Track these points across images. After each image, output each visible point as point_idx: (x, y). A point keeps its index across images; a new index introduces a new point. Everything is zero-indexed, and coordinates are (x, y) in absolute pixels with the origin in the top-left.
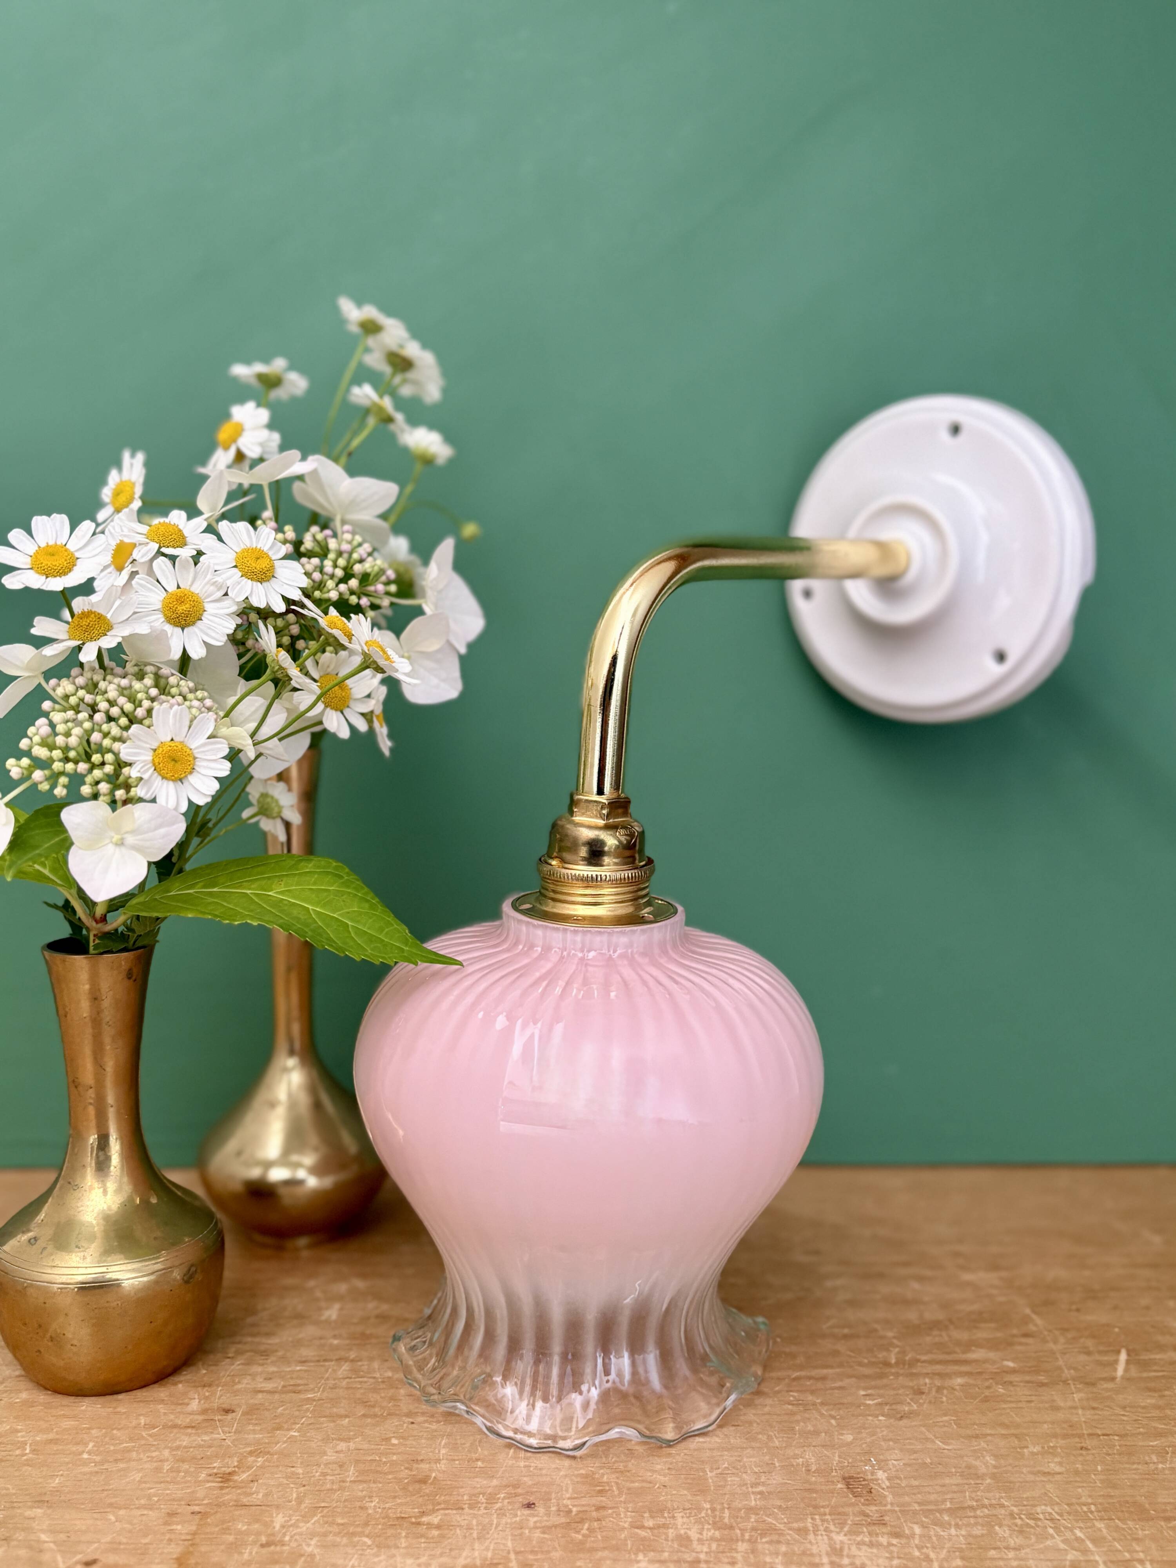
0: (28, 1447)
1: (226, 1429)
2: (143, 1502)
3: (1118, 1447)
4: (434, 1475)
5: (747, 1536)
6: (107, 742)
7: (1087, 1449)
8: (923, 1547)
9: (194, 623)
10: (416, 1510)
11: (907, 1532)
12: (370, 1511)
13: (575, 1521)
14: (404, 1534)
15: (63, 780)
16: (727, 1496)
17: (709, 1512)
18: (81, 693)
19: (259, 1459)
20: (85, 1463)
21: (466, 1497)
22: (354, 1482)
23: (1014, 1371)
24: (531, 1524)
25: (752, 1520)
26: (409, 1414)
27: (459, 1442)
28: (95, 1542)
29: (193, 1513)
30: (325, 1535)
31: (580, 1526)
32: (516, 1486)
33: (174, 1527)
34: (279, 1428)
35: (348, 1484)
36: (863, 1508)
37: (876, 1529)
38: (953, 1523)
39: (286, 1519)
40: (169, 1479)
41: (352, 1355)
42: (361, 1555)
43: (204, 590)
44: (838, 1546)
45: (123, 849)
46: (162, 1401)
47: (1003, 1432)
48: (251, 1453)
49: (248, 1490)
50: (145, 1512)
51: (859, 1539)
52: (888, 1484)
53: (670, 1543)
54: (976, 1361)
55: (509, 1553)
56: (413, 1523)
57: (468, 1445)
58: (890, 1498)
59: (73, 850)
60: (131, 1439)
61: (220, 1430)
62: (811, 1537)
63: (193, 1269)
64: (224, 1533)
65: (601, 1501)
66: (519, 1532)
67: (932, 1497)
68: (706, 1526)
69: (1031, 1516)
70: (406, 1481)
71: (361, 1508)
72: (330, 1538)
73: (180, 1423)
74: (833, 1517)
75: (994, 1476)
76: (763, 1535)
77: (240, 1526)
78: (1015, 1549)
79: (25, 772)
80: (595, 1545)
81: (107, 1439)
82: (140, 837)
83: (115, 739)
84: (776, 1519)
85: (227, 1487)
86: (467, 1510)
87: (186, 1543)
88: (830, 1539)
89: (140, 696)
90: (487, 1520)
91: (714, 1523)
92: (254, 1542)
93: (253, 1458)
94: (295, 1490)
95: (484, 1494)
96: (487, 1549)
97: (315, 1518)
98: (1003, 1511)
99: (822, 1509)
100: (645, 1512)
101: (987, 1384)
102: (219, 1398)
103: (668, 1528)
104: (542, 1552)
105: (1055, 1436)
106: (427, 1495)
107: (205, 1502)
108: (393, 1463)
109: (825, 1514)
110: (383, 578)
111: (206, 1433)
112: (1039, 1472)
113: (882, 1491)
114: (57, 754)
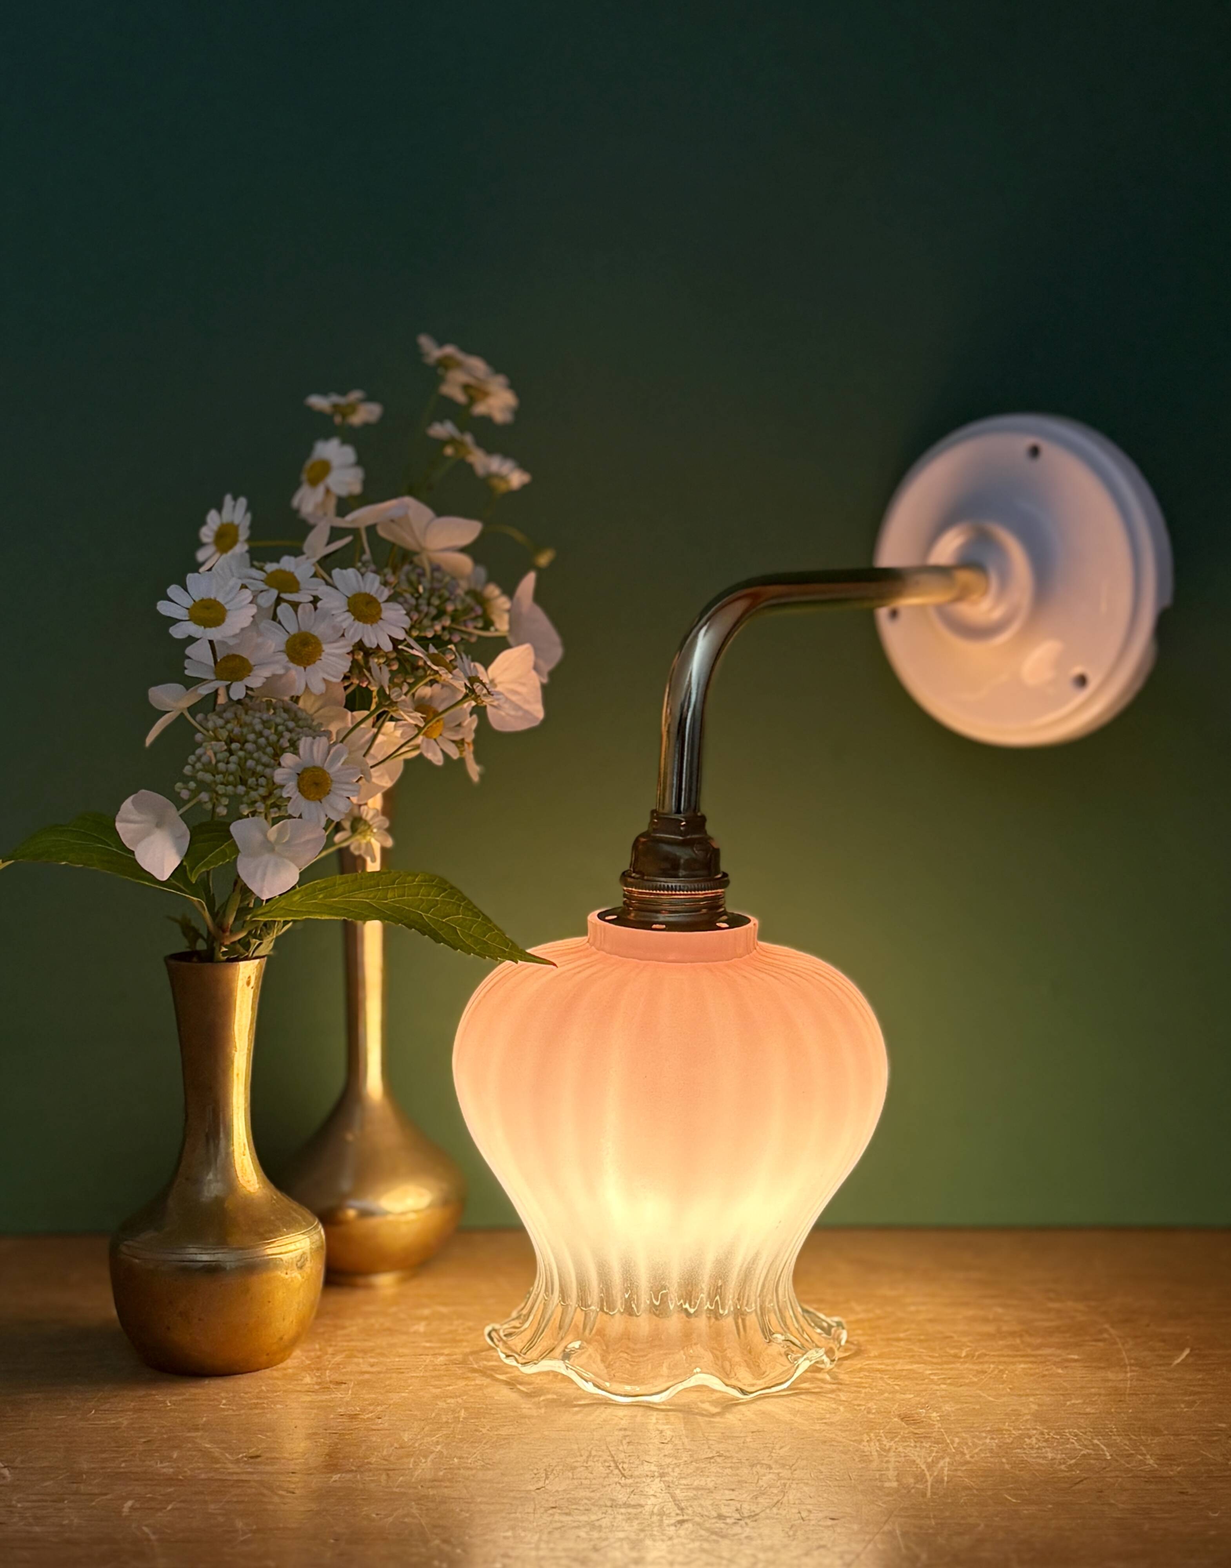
1: (343, 1392)
6: (259, 768)
9: (313, 662)
15: (225, 801)
19: (379, 1408)
36: (913, 1430)
37: (922, 1440)
43: (322, 632)
46: (277, 1378)
48: (370, 1404)
49: (376, 1422)
52: (938, 1419)
58: (938, 1425)
59: (240, 857)
61: (337, 1393)
62: (865, 1443)
63: (305, 1257)
67: (974, 1425)
74: (886, 1434)
79: (192, 793)
83: (266, 766)
85: (356, 1421)
94: (415, 1422)
102: (329, 1377)
114: (219, 778)
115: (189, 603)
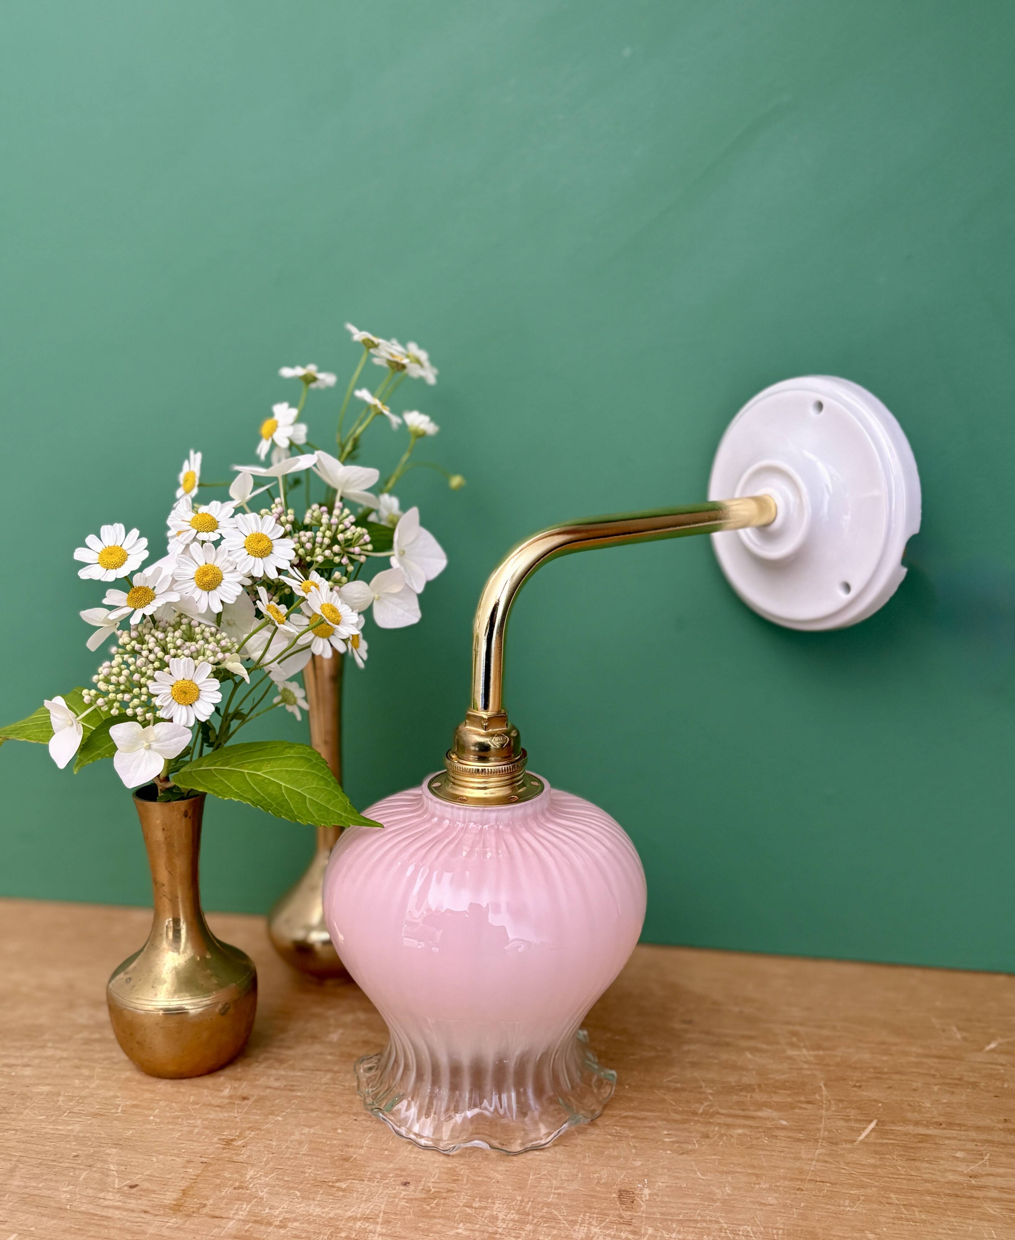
0: (120, 1109)
1: (240, 1110)
2: (175, 1152)
3: (825, 1192)
4: (355, 1156)
5: (535, 1221)
7: (802, 1190)
9: (215, 588)
10: (335, 1178)
11: (643, 1231)
12: (307, 1175)
13: (430, 1196)
14: (321, 1192)
15: (116, 705)
16: (536, 1193)
17: (519, 1202)
18: (134, 643)
19: (252, 1133)
20: (150, 1123)
21: (369, 1173)
22: (304, 1154)
23: (784, 1128)
24: (402, 1196)
25: (544, 1211)
26: (356, 1114)
28: (140, 1174)
29: (202, 1163)
30: (274, 1186)
31: (432, 1200)
32: (403, 1170)
33: (189, 1170)
34: (272, 1114)
35: (300, 1156)
36: (621, 1212)
37: (623, 1227)
38: (677, 1230)
39: (255, 1173)
40: (195, 1139)
41: (336, 1068)
42: (291, 1202)
43: (222, 565)
44: (591, 1235)
45: (150, 752)
46: (208, 1087)
47: (750, 1171)
48: (249, 1128)
50: (175, 1158)
51: (608, 1232)
53: (483, 1219)
54: (760, 1118)
55: (380, 1212)
56: (329, 1186)
57: (384, 1139)
58: (644, 1208)
59: (117, 753)
60: (181, 1110)
61: (236, 1111)
62: (577, 1227)
63: (228, 1006)
64: (216, 1178)
65: (452, 1187)
66: (392, 1200)
68: (512, 1211)
69: (734, 1232)
70: (336, 1158)
71: (302, 1172)
72: (276, 1189)
73: (214, 1103)
74: (599, 1216)
75: (724, 1201)
76: (546, 1222)
77: (226, 1174)
79: (93, 699)
80: (436, 1214)
81: (167, 1108)
82: (160, 744)
83: (149, 678)
84: (560, 1212)
85: (227, 1149)
86: (366, 1182)
87: (192, 1181)
88: (589, 1230)
90: (376, 1190)
91: (519, 1210)
92: (231, 1186)
93: (249, 1132)
95: (381, 1173)
96: (368, 1208)
97: (272, 1175)
98: (716, 1226)
99: (593, 1210)
100: (477, 1197)
101: (758, 1135)
102: (243, 1089)
103: (487, 1209)
104: (401, 1215)
105: (785, 1178)
106: (346, 1169)
107: (211, 1156)
108: (332, 1146)
109: (594, 1213)
110: (362, 541)
111: (226, 1112)
112: (757, 1202)
113: (641, 1202)
114: (111, 688)
115: (100, 549)
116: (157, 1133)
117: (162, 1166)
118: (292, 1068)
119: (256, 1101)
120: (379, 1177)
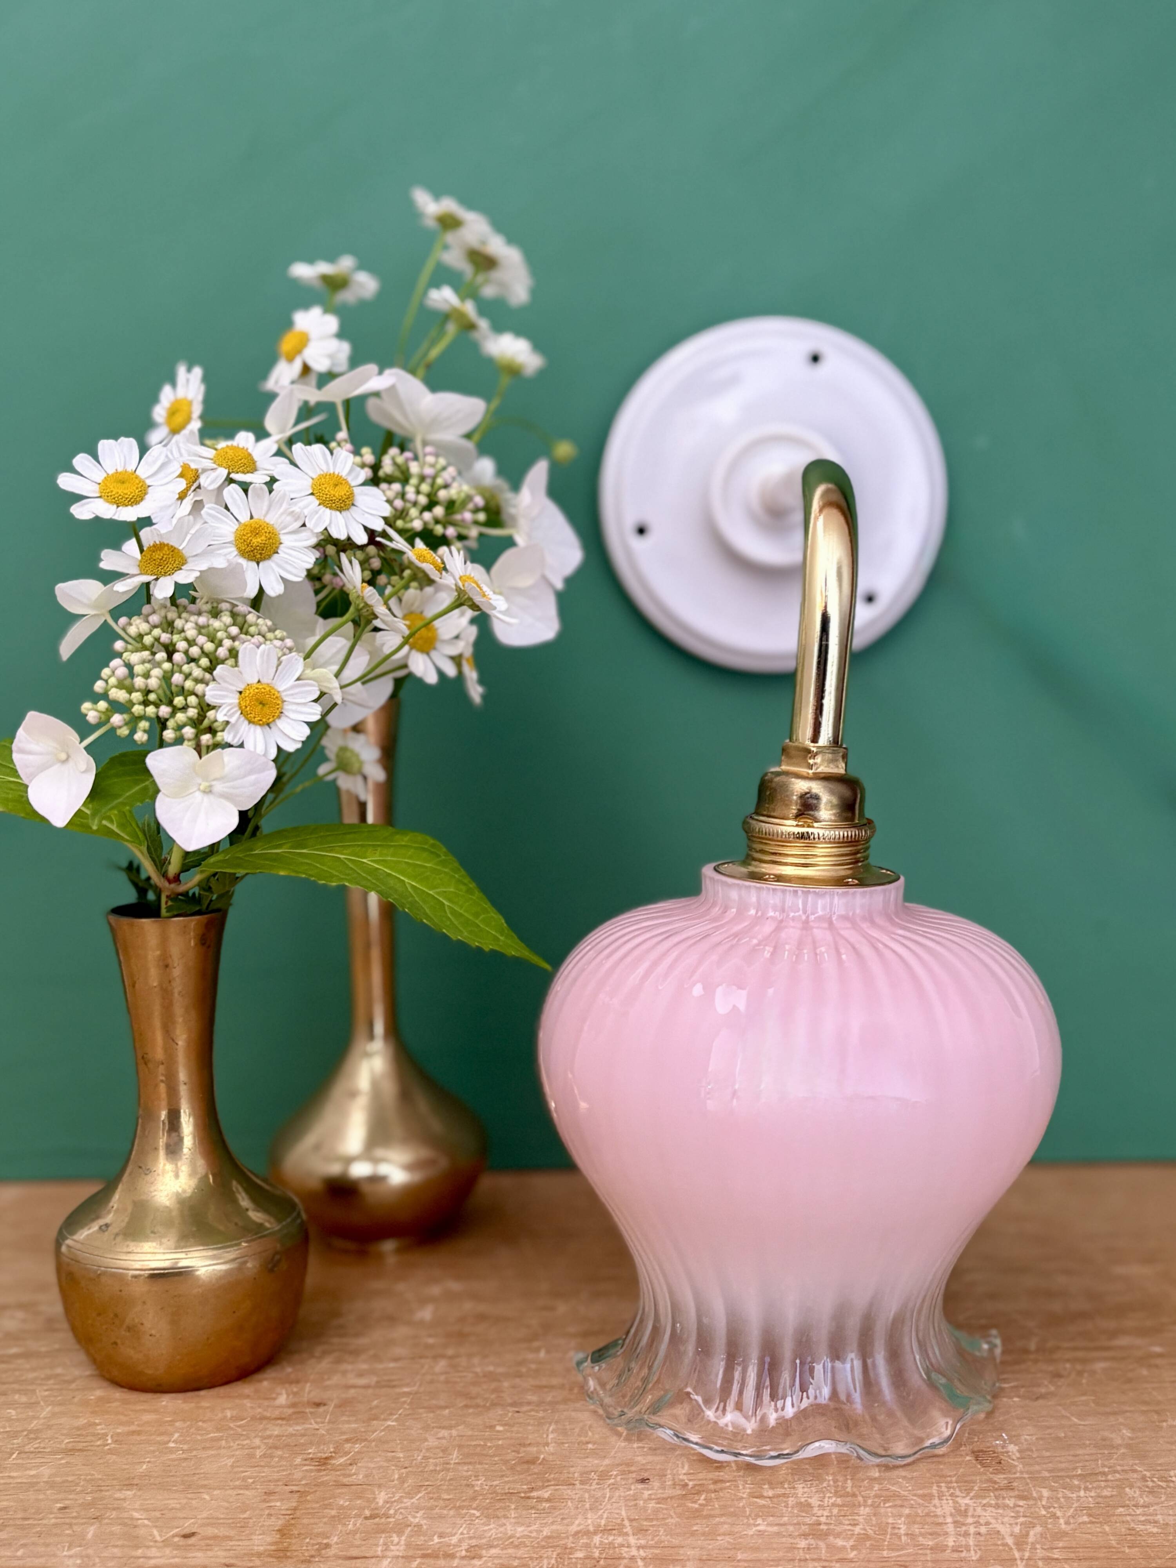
0: (109, 1437)
1: (319, 1420)
2: (237, 1483)
4: (542, 1456)
5: (870, 1502)
6: (189, 684)
8: (1049, 1508)
9: (269, 557)
10: (525, 1487)
11: (1035, 1495)
12: (477, 1488)
13: (690, 1492)
14: (513, 1507)
15: (144, 724)
16: (852, 1470)
17: (831, 1483)
18: (156, 632)
19: (357, 1446)
20: (172, 1451)
21: (576, 1475)
22: (458, 1463)
23: (1160, 1355)
24: (646, 1496)
25: (876, 1489)
26: (513, 1404)
27: (568, 1427)
28: (191, 1519)
29: (292, 1492)
30: (432, 1508)
31: (696, 1497)
32: (630, 1465)
33: (272, 1504)
34: (376, 1418)
35: (452, 1466)
36: (991, 1476)
37: (1004, 1493)
38: (1083, 1487)
39: (389, 1495)
40: (262, 1464)
41: (450, 1352)
42: (470, 1524)
43: (280, 521)
44: (963, 1509)
45: (211, 797)
46: (248, 1397)
47: (1144, 1408)
48: (347, 1441)
49: (348, 1472)
50: (241, 1492)
51: (984, 1502)
52: (1018, 1455)
53: (789, 1509)
54: (1121, 1347)
55: (623, 1520)
56: (522, 1498)
57: (577, 1430)
58: (1019, 1467)
59: (160, 797)
60: (219, 1430)
61: (312, 1421)
62: (936, 1501)
63: (277, 1257)
64: (326, 1508)
65: (720, 1476)
66: (633, 1503)
67: (1063, 1466)
68: (828, 1495)
69: (1164, 1479)
70: (513, 1462)
71: (468, 1485)
72: (437, 1510)
73: (268, 1415)
74: (960, 1485)
75: (1128, 1446)
76: (885, 1501)
77: (341, 1503)
78: (1143, 1506)
79: (103, 716)
80: (712, 1513)
81: (192, 1430)
82: (228, 784)
83: (197, 681)
84: (901, 1487)
85: (325, 1470)
86: (578, 1486)
87: (287, 1517)
88: (955, 1502)
89: (220, 635)
90: (600, 1494)
91: (836, 1492)
92: (357, 1516)
93: (349, 1445)
94: (396, 1472)
95: (595, 1472)
96: (601, 1517)
97: (420, 1495)
98: (1135, 1476)
99: (949, 1478)
100: (765, 1485)
101: (1131, 1367)
103: (788, 1497)
104: (657, 1519)
106: (535, 1474)
107: (303, 1482)
108: (498, 1447)
109: (951, 1482)
110: (471, 506)
111: (297, 1424)
113: (1012, 1461)
114: (137, 697)
115: (99, 476)
116: (193, 1462)
117: (226, 1504)
118: (376, 1358)
119: (336, 1406)
120: (595, 1477)
